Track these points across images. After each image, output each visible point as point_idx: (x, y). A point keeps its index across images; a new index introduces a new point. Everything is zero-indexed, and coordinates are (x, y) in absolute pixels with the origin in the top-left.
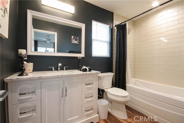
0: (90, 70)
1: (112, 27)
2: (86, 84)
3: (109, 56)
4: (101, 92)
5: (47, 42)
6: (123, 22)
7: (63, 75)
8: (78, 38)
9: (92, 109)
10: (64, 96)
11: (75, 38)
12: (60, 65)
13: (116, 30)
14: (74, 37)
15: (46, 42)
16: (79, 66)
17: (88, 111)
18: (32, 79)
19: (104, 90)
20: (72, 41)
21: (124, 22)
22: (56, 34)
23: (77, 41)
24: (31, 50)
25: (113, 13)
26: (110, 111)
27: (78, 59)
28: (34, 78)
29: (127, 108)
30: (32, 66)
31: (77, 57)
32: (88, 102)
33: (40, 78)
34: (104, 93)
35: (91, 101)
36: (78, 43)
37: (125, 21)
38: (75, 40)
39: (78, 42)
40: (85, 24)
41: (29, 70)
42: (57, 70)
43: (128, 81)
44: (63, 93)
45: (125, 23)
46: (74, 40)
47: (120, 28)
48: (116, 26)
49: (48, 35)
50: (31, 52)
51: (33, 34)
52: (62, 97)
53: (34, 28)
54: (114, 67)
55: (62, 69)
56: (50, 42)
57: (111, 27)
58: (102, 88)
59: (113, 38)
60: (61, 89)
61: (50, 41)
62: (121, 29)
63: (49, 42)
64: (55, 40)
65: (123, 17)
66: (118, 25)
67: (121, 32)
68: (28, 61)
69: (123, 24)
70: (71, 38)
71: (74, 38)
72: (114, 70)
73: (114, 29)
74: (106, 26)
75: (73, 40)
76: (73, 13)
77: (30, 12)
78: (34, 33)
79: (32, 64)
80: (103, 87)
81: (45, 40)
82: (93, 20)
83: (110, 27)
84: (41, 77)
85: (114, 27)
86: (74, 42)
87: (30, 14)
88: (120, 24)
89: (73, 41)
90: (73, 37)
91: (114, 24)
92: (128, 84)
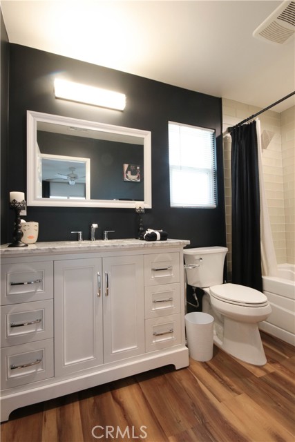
0: (164, 238)
1: (220, 134)
2: (153, 270)
3: (215, 206)
4: (195, 295)
5: (70, 182)
6: (248, 119)
7: (99, 247)
8: (138, 168)
9: (171, 332)
10: (104, 294)
11: (133, 167)
12: (95, 226)
13: (230, 140)
14: (129, 167)
15: (68, 183)
16: (139, 230)
17: (162, 334)
18: (36, 251)
19: (204, 289)
20: (125, 176)
21: (251, 118)
22: (88, 161)
23: (137, 176)
24: (34, 196)
25: (220, 100)
26: (220, 343)
27: (136, 213)
28: (39, 251)
29: (266, 337)
30: (37, 228)
31: (134, 209)
32: (160, 313)
33: (51, 251)
34: (205, 297)
35: (168, 312)
36: (139, 180)
37: (253, 116)
38: (132, 174)
39: (138, 178)
40: (150, 132)
41: (30, 237)
42: (89, 239)
43: (268, 268)
44: (101, 289)
45: (251, 121)
46: (129, 173)
47: (239, 134)
48: (229, 130)
49: (73, 167)
50: (35, 199)
51: (39, 164)
52: (99, 296)
53: (42, 151)
54: (229, 233)
55: (100, 236)
56: (76, 183)
57: (218, 134)
58: (198, 286)
59: (224, 159)
60: (96, 277)
61: (76, 181)
62: (241, 137)
63: (74, 182)
64: (85, 177)
65: (248, 107)
66: (234, 127)
67: (243, 143)
68: (28, 219)
69: (246, 123)
70: (123, 168)
71: (128, 169)
72: (229, 241)
73: (226, 137)
74: (204, 131)
75: (127, 172)
76: (123, 109)
77: (33, 116)
78: (41, 163)
79: (37, 224)
80: (199, 282)
81: (66, 177)
82: (169, 122)
83: (214, 134)
84: (54, 249)
85: (225, 133)
86: (131, 177)
87: (33, 120)
88: (239, 124)
89: (127, 177)
90: (126, 166)
91: (223, 125)
92: (268, 275)
